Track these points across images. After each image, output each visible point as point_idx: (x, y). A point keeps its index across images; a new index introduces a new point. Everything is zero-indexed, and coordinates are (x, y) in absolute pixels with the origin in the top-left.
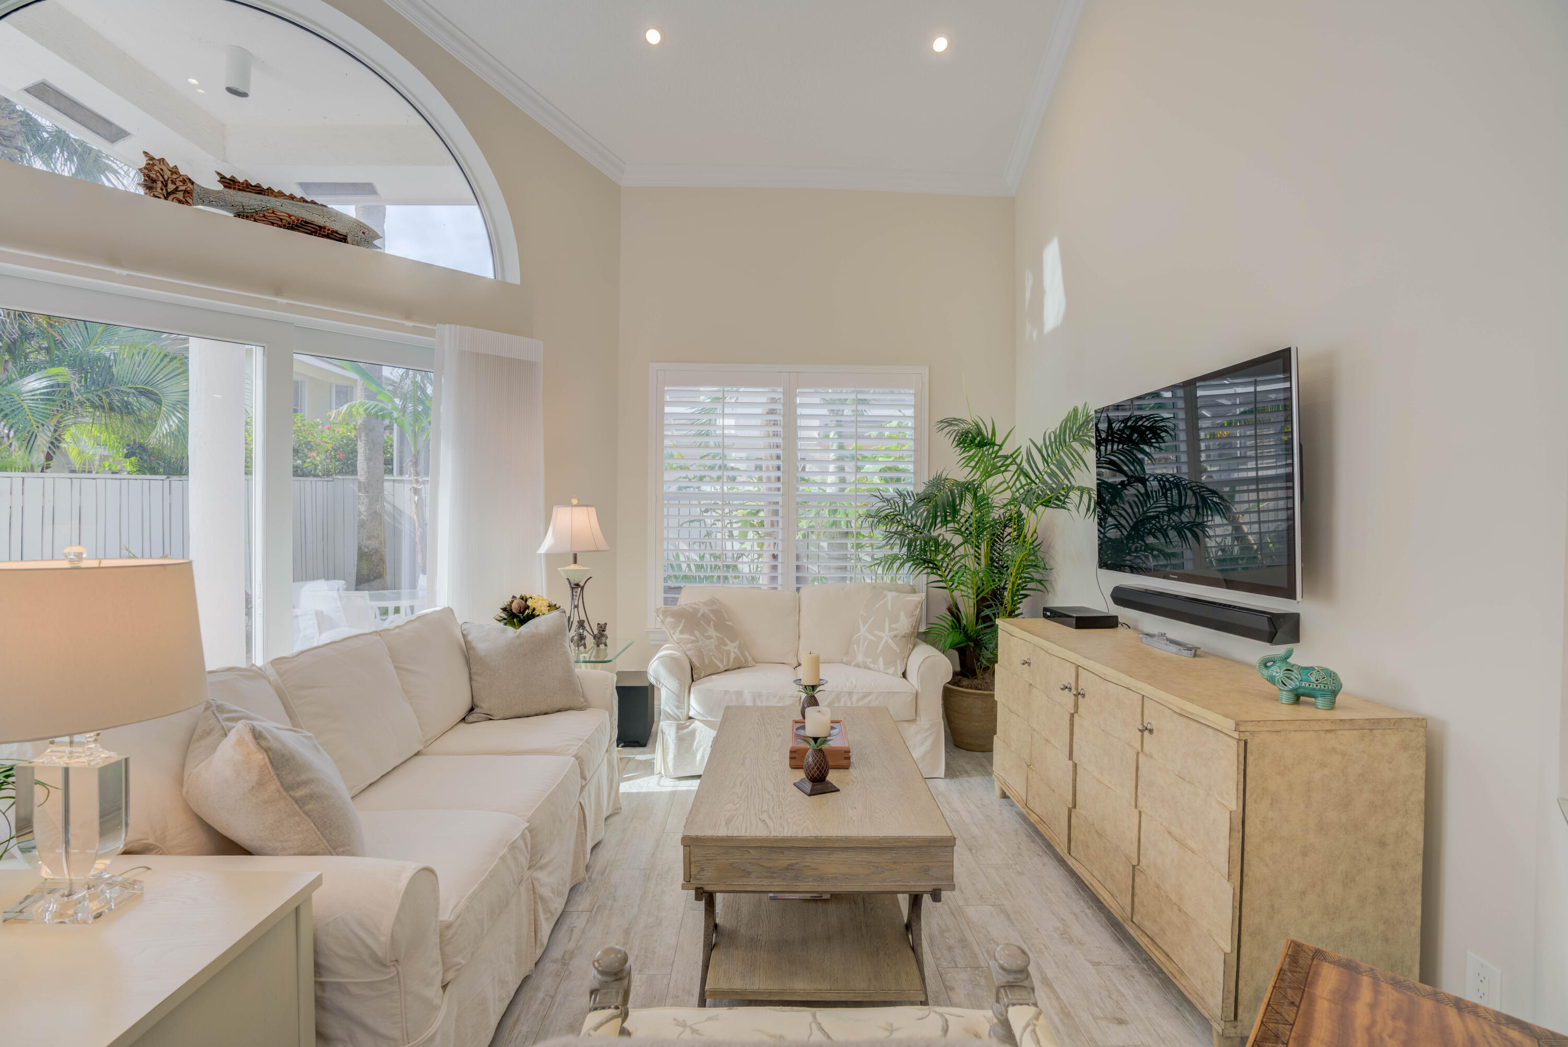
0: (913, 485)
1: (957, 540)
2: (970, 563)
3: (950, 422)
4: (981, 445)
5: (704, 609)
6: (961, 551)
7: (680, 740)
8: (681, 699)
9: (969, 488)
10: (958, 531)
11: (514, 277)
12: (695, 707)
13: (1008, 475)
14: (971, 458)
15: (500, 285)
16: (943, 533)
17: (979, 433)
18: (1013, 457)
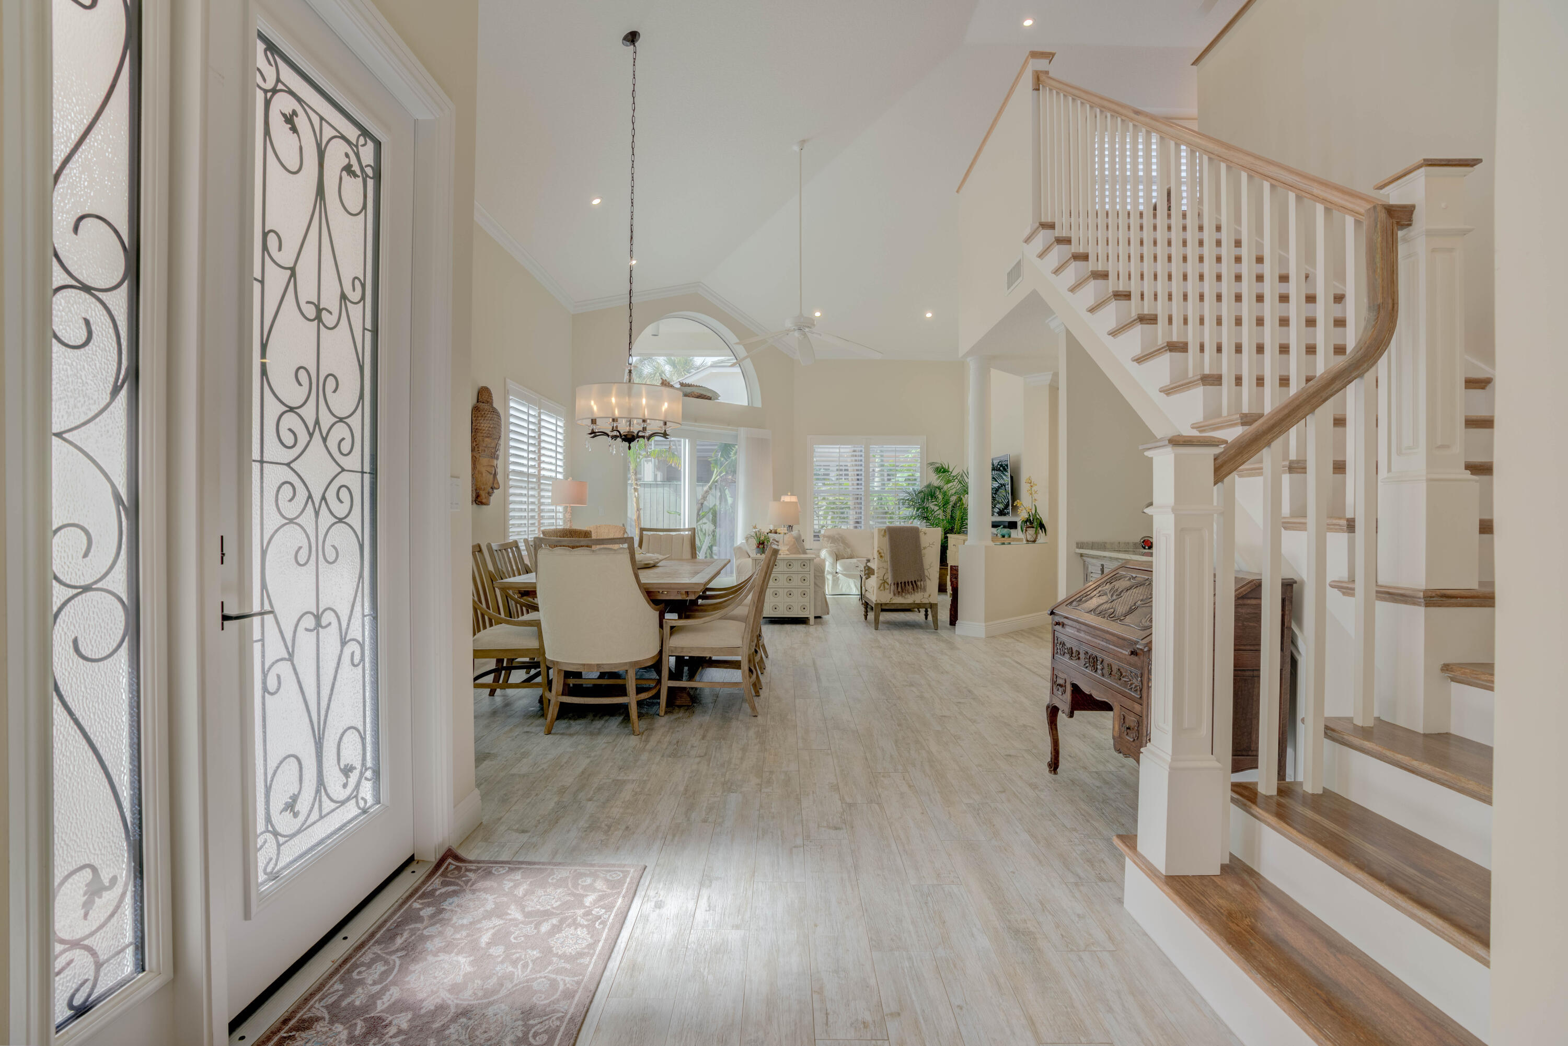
0: (918, 487)
1: (936, 508)
2: (941, 517)
3: (931, 464)
4: (944, 472)
5: (837, 536)
6: (938, 512)
7: (834, 581)
8: (834, 565)
9: (939, 488)
10: (936, 505)
11: (758, 404)
12: (839, 568)
13: (955, 483)
14: (939, 477)
15: (750, 408)
16: (932, 506)
17: (943, 468)
18: (956, 477)
